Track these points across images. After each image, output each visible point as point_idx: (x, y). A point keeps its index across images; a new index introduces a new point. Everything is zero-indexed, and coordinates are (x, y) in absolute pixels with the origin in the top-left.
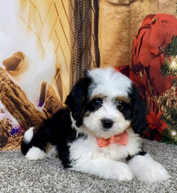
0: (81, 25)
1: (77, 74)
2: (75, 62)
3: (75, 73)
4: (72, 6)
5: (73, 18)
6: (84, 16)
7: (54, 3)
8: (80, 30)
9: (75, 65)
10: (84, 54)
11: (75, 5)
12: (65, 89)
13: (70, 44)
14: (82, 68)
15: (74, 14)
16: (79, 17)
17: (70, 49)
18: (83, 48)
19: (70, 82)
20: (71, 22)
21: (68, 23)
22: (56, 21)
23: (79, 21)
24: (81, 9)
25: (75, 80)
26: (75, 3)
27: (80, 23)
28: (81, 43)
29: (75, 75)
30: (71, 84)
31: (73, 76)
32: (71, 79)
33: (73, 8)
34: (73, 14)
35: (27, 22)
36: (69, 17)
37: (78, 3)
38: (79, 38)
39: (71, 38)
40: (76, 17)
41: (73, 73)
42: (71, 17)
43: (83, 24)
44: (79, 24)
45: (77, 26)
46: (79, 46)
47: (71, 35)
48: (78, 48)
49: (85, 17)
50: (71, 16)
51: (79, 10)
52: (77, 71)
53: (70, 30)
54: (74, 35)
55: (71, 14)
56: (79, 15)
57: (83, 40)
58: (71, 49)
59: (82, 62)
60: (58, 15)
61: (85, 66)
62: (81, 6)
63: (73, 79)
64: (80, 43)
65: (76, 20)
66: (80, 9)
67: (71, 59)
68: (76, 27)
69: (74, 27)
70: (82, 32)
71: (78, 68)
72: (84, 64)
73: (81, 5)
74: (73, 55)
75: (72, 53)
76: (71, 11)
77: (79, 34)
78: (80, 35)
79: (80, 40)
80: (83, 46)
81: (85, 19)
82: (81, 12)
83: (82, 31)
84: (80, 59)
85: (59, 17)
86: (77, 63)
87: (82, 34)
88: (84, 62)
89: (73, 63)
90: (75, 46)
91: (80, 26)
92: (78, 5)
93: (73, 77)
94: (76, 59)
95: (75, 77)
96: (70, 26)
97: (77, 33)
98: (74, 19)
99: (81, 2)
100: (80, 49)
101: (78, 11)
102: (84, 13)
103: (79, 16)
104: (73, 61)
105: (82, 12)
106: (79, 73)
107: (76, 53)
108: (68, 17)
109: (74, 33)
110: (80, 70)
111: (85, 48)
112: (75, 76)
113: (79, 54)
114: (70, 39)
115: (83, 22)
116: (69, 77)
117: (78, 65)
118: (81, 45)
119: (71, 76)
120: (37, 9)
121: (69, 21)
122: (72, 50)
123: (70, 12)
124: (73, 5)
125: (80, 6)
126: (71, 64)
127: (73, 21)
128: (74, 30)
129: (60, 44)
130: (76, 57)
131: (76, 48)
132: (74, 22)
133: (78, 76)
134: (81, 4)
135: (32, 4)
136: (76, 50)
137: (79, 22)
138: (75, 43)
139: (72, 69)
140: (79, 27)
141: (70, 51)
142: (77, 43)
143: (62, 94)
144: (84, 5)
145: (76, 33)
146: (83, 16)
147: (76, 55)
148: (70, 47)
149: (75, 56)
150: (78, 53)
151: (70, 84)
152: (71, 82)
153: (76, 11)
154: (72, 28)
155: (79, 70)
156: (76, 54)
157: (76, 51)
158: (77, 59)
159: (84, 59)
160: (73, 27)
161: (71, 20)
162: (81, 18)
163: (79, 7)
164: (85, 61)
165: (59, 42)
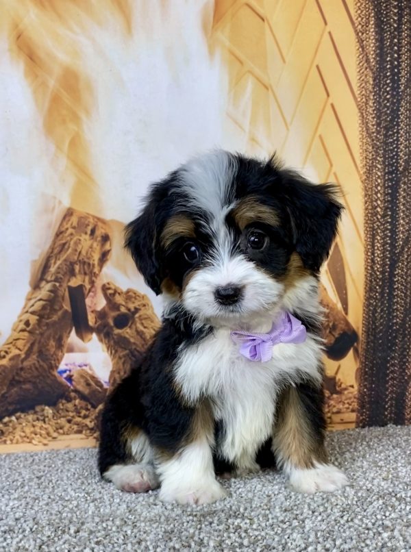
0: (392, 108)
1: (383, 239)
2: (379, 209)
3: (379, 238)
4: (368, 61)
5: (371, 92)
6: (403, 81)
7: (318, 67)
8: (392, 121)
9: (379, 217)
10: (405, 183)
11: (377, 55)
12: (353, 280)
13: (361, 165)
14: (398, 221)
15: (374, 81)
16: (388, 86)
17: (361, 178)
18: (401, 169)
19: (366, 261)
20: (366, 104)
21: (357, 110)
22: (323, 110)
23: (388, 97)
24: (396, 63)
25: (378, 256)
26: (378, 51)
27: (392, 101)
28: (392, 158)
29: (378, 242)
30: (369, 268)
31: (373, 246)
32: (367, 254)
33: (370, 67)
34: (372, 83)
35: (247, 131)
36: (359, 92)
37: (386, 50)
38: (386, 144)
39: (364, 148)
40: (380, 91)
41: (373, 237)
42: (364, 92)
43: (400, 103)
44: (388, 108)
45: (381, 113)
46: (386, 166)
47: (365, 141)
48: (384, 170)
49: (406, 82)
50: (366, 90)
51: (388, 66)
52: (383, 232)
53: (360, 129)
54: (373, 140)
55: (363, 85)
56: (388, 81)
57: (401, 147)
58: (364, 177)
59: (398, 207)
60: (328, 95)
61: (407, 216)
62: (396, 55)
63: (373, 254)
64: (389, 157)
65: (380, 97)
66: (392, 64)
67: (366, 203)
68: (379, 118)
69: (373, 118)
70: (399, 125)
71: (388, 222)
72: (403, 211)
73: (396, 52)
74: (370, 193)
75: (366, 187)
76: (366, 76)
77: (387, 132)
78: (391, 135)
79: (391, 150)
80: (398, 163)
81: (406, 89)
82: (396, 70)
83: (398, 122)
84: (392, 200)
85: (330, 101)
86: (385, 210)
87: (398, 130)
88: (404, 204)
89: (371, 213)
90: (376, 167)
91: (393, 111)
92: (388, 54)
93: (374, 250)
94: (379, 202)
95: (378, 249)
96: (363, 117)
97: (383, 132)
98: (374, 96)
99: (395, 45)
100: (390, 173)
101: (387, 69)
102: (403, 73)
103: (388, 84)
104: (370, 207)
105: (399, 70)
106: (391, 237)
107: (379, 185)
108: (357, 92)
109: (373, 133)
110: (392, 229)
111: (405, 169)
112: (379, 245)
113: (389, 186)
114: (361, 151)
115: (401, 99)
116: (363, 249)
117: (388, 215)
118: (394, 163)
119: (369, 247)
120: (272, 90)
121: (358, 106)
122: (365, 180)
123: (363, 78)
124: (371, 57)
125: (392, 57)
126: (366, 216)
127: (371, 103)
128: (373, 125)
129: (334, 169)
130: (379, 195)
131: (379, 174)
132: (374, 103)
133: (387, 244)
134: (396, 48)
135: (260, 81)
136: (379, 177)
137: (388, 100)
138: (376, 159)
139: (370, 228)
140: (386, 114)
141: (360, 183)
142: (380, 159)
143: (346, 294)
144: (404, 50)
145: (378, 132)
146: (400, 81)
147: (379, 191)
148: (362, 172)
149: (376, 194)
150: (384, 185)
151: (366, 268)
152: (369, 261)
153: (380, 72)
154: (367, 123)
155: (389, 227)
156: (379, 188)
157: (379, 181)
158: (385, 201)
159: (404, 197)
160: (370, 118)
161: (364, 100)
162: (395, 88)
163: (388, 59)
164: (408, 202)
165: (331, 165)
